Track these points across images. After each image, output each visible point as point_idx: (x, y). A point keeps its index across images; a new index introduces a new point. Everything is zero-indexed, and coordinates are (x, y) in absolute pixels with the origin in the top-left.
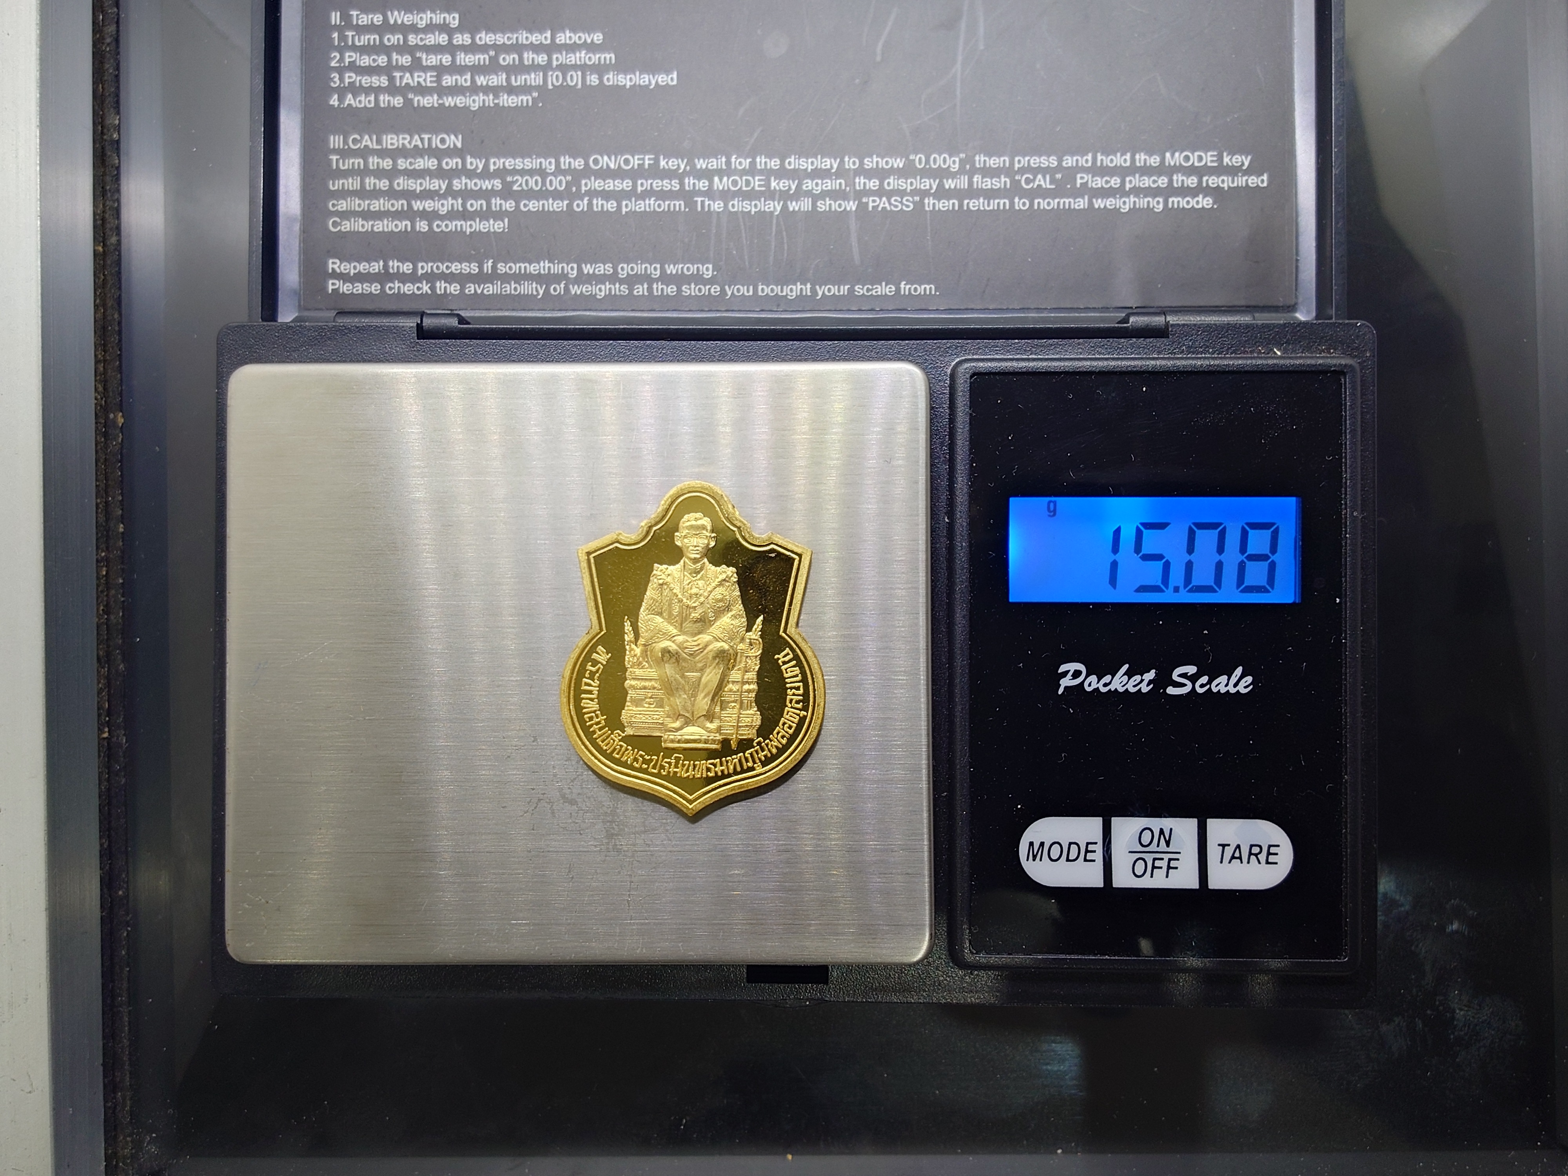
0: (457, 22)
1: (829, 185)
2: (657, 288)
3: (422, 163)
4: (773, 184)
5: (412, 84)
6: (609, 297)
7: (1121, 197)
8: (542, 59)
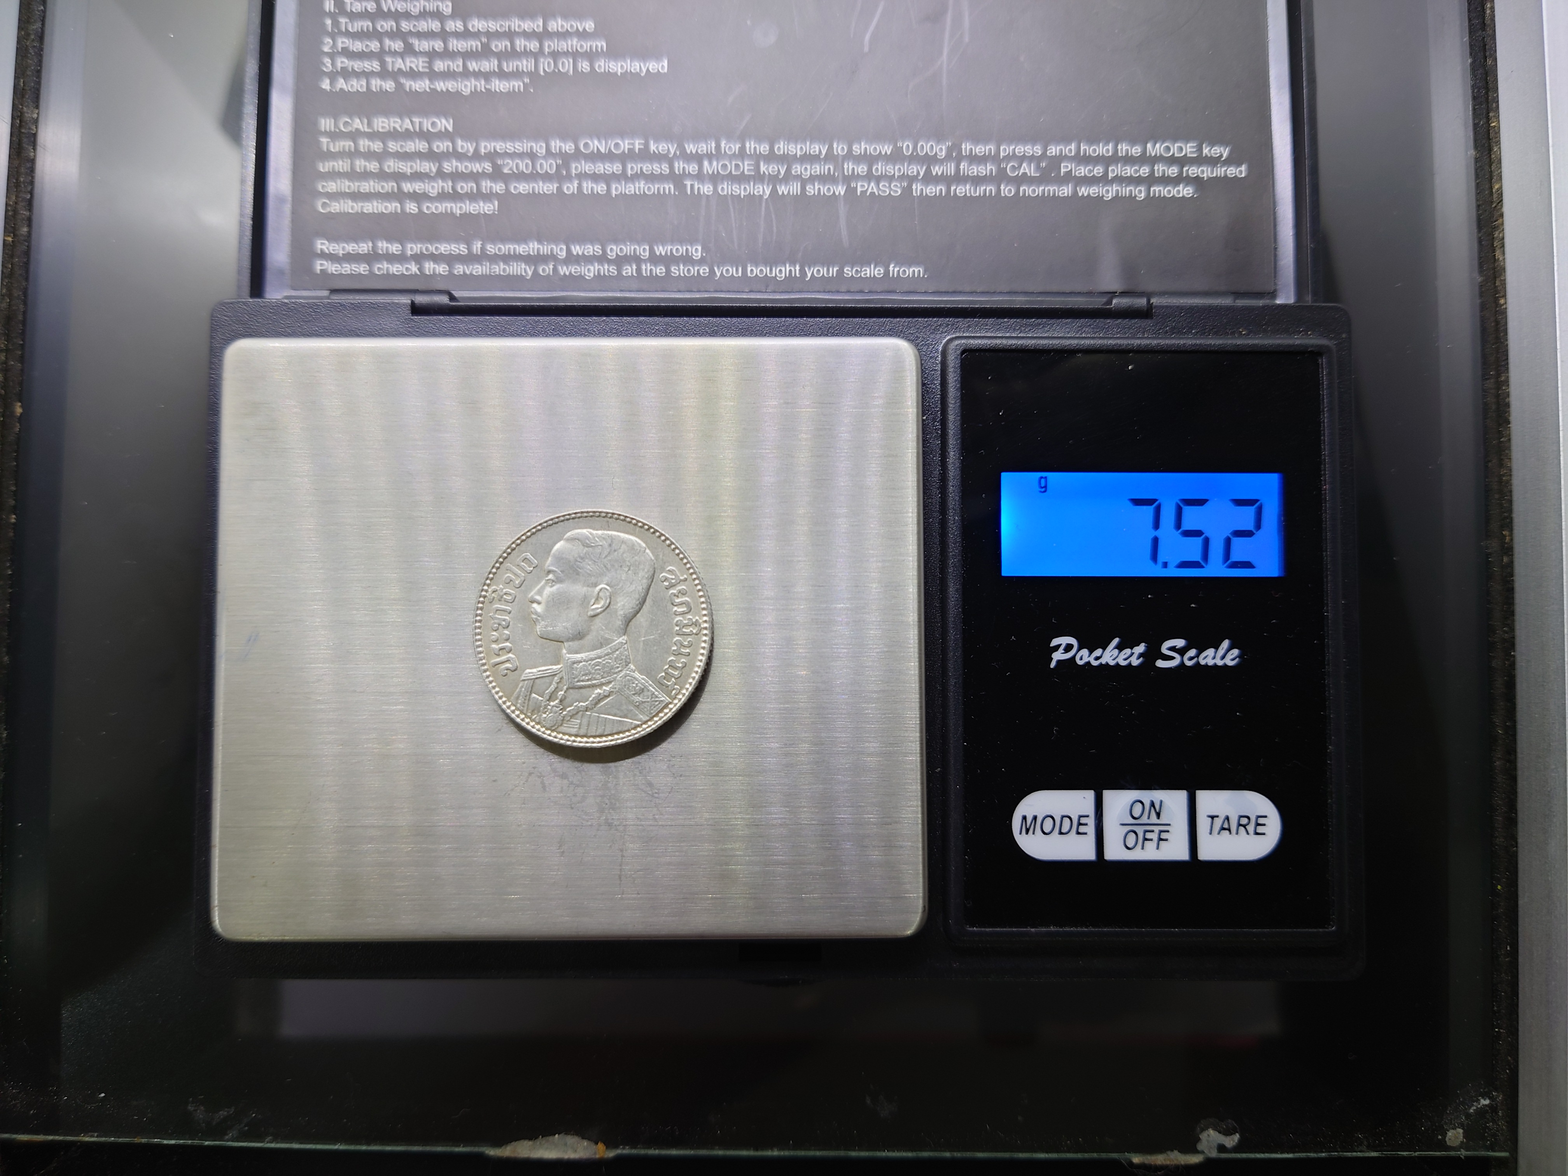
0: (450, 10)
1: (817, 169)
2: (646, 268)
3: (411, 146)
4: (763, 168)
5: (404, 70)
6: (598, 277)
7: (1103, 186)
8: (533, 45)
